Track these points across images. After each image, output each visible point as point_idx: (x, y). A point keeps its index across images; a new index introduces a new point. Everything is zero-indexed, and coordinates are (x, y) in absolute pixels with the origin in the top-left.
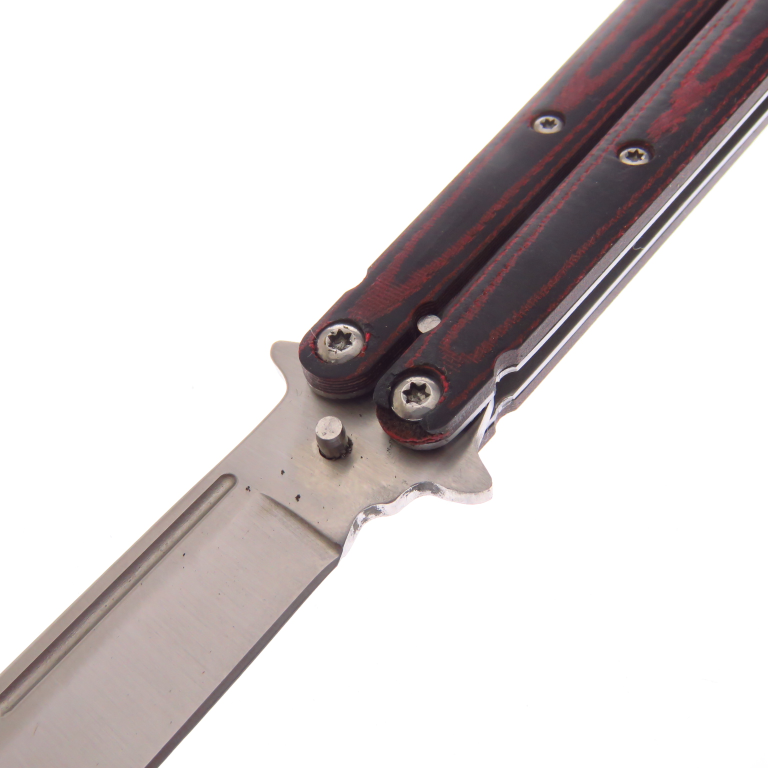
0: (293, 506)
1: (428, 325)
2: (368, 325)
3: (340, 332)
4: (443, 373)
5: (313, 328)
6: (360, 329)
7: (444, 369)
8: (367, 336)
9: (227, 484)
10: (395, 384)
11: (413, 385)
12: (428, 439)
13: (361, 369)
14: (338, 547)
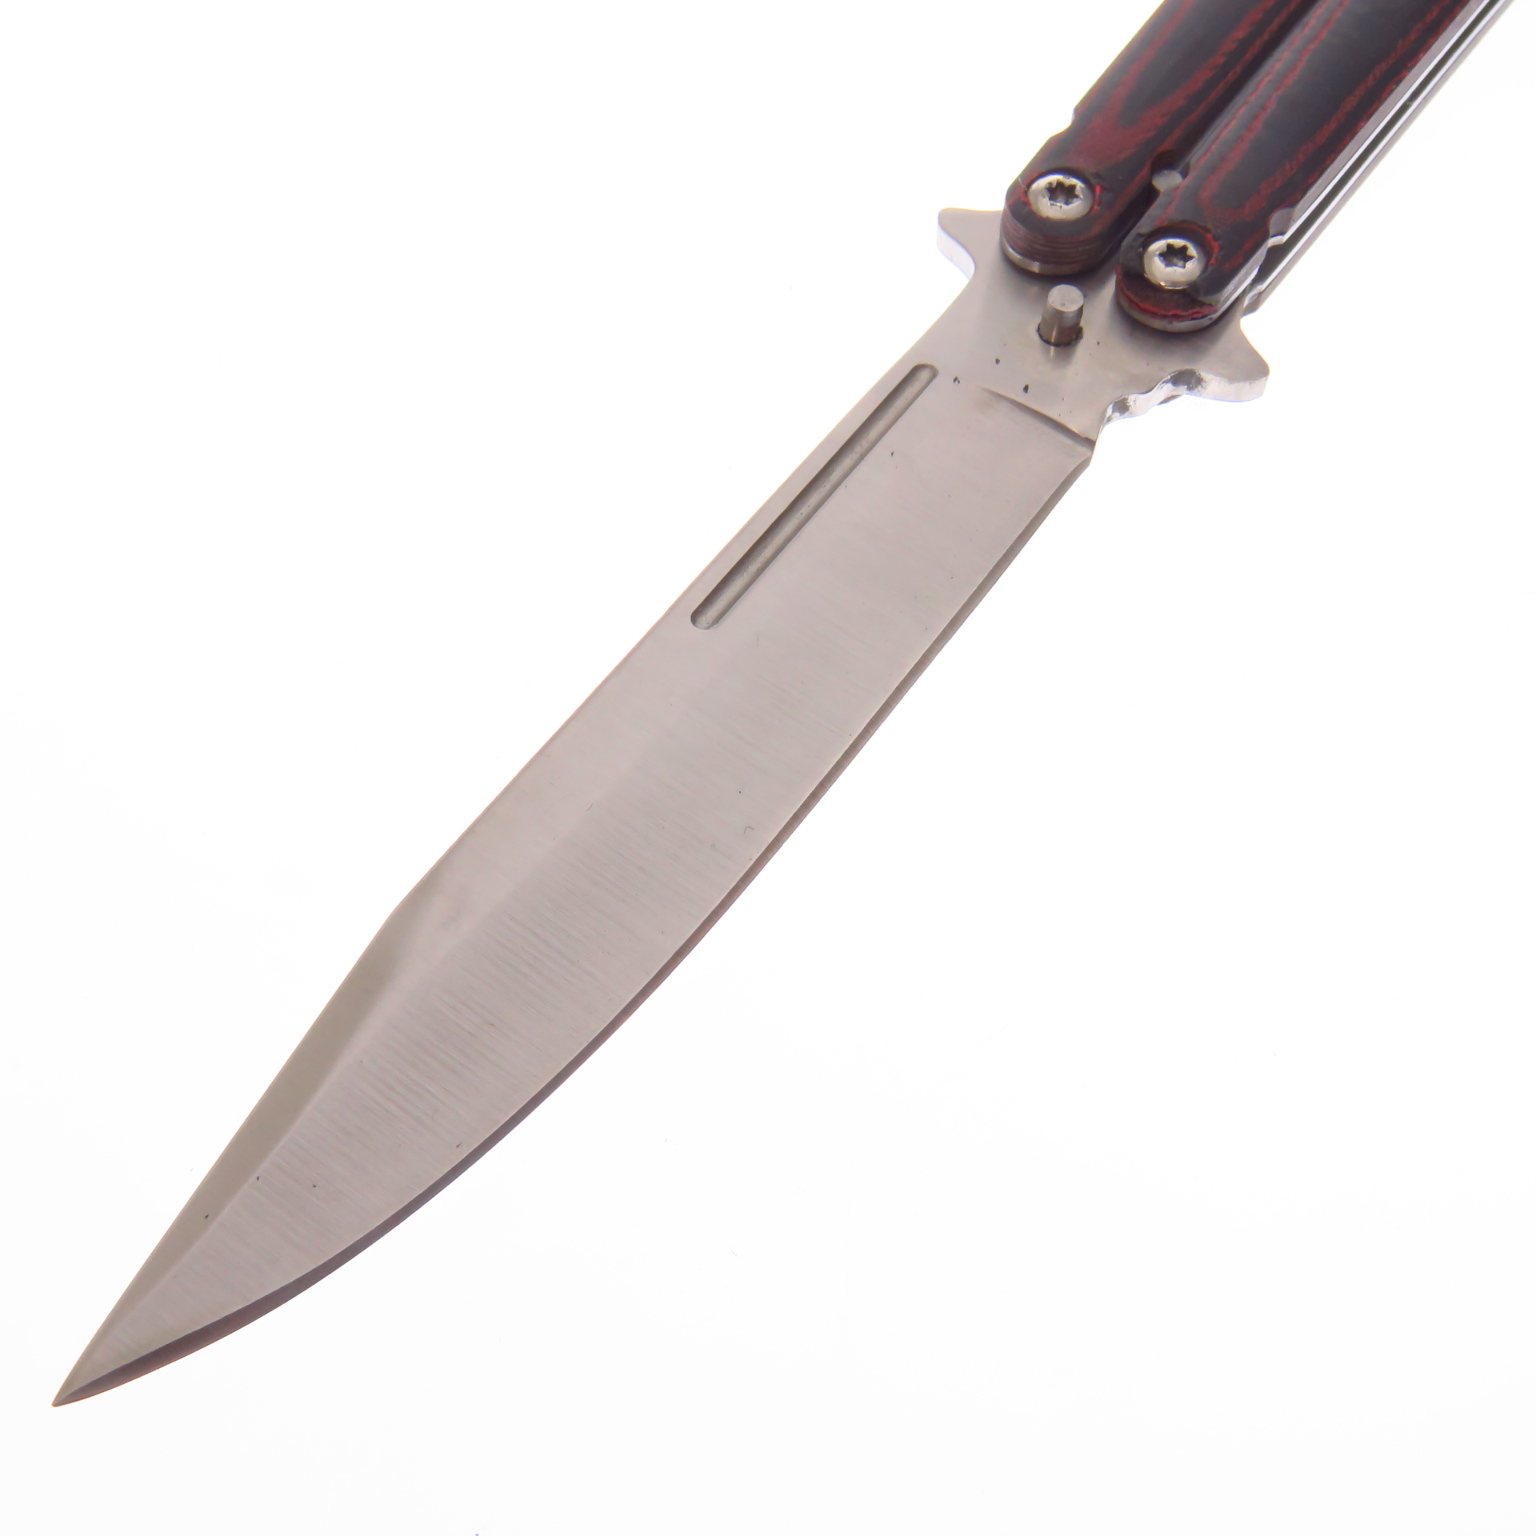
0: (1022, 399)
1: (1167, 182)
2: (1097, 175)
3: (1060, 184)
4: (1207, 231)
5: (1021, 176)
6: (1084, 180)
7: (1209, 226)
8: (1098, 189)
9: (924, 375)
10: (1146, 245)
11: (1170, 247)
12: (1195, 310)
13: (1097, 229)
14: (1090, 443)
